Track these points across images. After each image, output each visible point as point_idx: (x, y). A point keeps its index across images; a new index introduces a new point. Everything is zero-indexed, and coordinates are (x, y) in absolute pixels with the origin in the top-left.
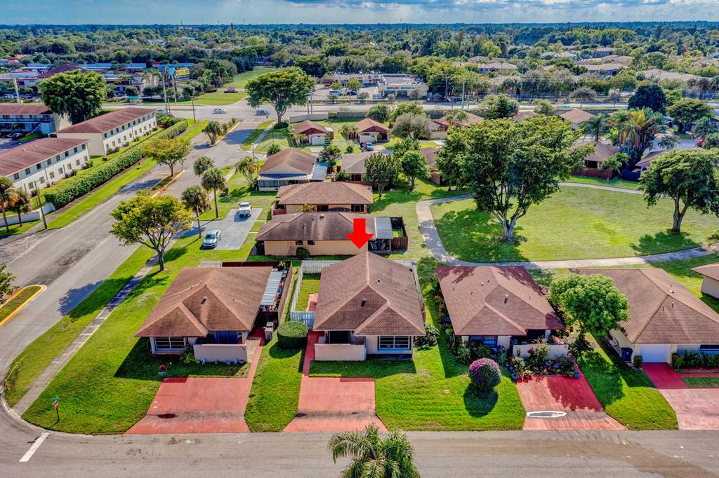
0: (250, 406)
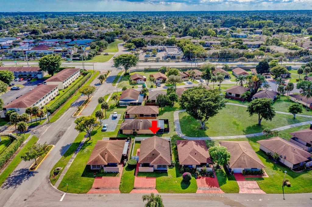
0: (120, 186)
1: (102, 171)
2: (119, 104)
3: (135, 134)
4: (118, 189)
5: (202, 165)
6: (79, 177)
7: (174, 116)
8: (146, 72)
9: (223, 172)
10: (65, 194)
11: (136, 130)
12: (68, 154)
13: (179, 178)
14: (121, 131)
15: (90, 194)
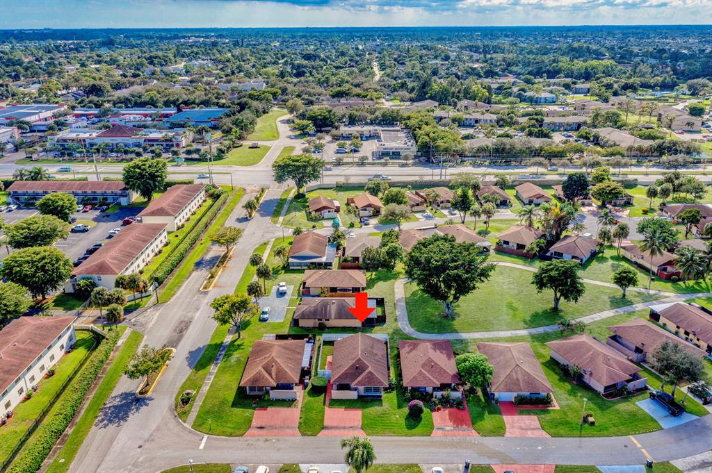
0: (300, 423)
1: (266, 398)
2: (288, 265)
3: (322, 328)
4: (297, 429)
5: (444, 387)
6: (227, 408)
7: (396, 290)
8: (339, 191)
9: (480, 400)
10: (206, 436)
11: (324, 320)
12: (202, 365)
13: (402, 410)
14: (295, 322)
15: (249, 438)
